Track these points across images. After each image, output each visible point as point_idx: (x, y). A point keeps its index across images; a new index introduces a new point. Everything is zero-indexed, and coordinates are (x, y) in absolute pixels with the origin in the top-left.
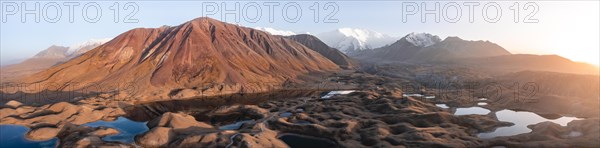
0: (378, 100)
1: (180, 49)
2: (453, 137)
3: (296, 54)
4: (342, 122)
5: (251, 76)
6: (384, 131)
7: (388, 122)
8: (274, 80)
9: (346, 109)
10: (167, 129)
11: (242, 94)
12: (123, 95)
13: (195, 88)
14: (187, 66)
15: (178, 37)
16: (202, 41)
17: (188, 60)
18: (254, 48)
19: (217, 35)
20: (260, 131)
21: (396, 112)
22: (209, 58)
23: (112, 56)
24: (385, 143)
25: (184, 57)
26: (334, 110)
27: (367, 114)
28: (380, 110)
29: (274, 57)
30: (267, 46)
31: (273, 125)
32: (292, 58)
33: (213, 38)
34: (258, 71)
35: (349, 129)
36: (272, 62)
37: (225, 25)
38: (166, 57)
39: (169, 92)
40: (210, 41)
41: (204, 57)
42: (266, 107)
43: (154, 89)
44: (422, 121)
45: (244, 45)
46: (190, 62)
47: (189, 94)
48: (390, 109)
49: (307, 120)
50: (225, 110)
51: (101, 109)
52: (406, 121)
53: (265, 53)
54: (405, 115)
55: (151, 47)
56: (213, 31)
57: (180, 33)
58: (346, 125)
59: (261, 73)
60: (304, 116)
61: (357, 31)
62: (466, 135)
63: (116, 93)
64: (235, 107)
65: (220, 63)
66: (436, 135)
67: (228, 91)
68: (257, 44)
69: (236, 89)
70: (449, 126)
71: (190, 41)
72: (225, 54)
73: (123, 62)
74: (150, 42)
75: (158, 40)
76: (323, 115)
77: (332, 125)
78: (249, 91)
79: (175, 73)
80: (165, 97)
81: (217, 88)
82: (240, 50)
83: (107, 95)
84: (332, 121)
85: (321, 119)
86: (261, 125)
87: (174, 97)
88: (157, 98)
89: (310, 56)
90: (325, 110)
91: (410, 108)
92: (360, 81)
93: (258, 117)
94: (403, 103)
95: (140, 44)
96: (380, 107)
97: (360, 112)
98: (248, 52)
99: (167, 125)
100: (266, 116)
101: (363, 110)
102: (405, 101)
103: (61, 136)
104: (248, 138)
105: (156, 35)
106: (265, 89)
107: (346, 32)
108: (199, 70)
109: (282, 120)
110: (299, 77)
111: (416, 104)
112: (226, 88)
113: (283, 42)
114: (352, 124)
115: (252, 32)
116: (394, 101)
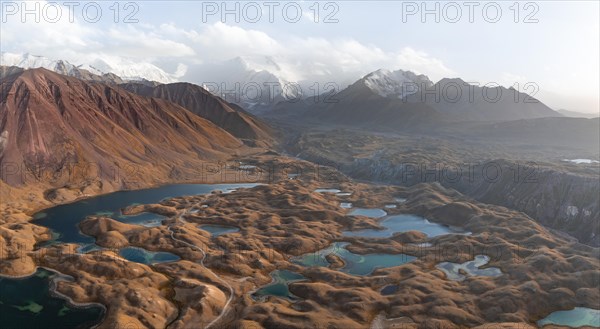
0: (280, 195)
1: (22, 127)
3: (176, 126)
4: (245, 214)
6: (276, 220)
7: (282, 215)
8: (156, 169)
9: (249, 204)
13: (67, 187)
14: (41, 155)
16: (50, 114)
17: (40, 146)
18: (118, 120)
19: (66, 104)
20: (183, 223)
21: (292, 208)
22: (68, 141)
25: (33, 141)
26: (238, 205)
27: (267, 208)
28: (279, 206)
29: (147, 134)
30: (132, 110)
31: (189, 219)
32: (171, 133)
33: (62, 109)
34: (133, 157)
36: (147, 141)
37: (67, 81)
39: (42, 195)
40: (58, 113)
41: (59, 139)
42: (173, 205)
44: (309, 216)
45: (100, 114)
46: (43, 148)
47: (69, 196)
48: (288, 204)
49: (215, 214)
52: (296, 215)
53: (134, 128)
54: (298, 211)
56: (58, 95)
59: (138, 160)
60: (212, 211)
65: (84, 149)
67: (109, 188)
68: (118, 112)
70: (329, 222)
71: (32, 114)
72: (85, 134)
76: (229, 210)
77: (237, 217)
78: (134, 188)
81: (95, 185)
82: (100, 125)
84: (236, 214)
85: (227, 213)
86: (181, 219)
87: (56, 201)
90: (229, 205)
91: (306, 205)
93: (171, 214)
94: (303, 199)
96: (279, 203)
97: (261, 206)
98: (113, 128)
100: (178, 212)
101: (264, 205)
102: (305, 198)
106: (151, 184)
108: (59, 161)
110: (187, 164)
111: (313, 201)
112: (106, 184)
113: (155, 106)
114: (253, 215)
115: (108, 91)
116: (296, 196)
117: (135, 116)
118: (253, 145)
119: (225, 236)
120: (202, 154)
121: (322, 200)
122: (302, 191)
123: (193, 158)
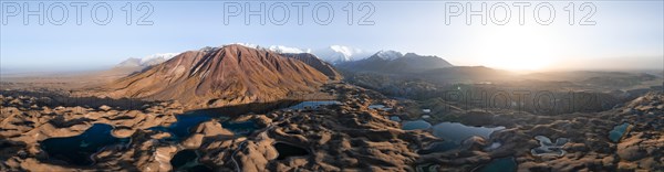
0: (349, 115)
1: (216, 69)
2: (396, 153)
3: (297, 70)
4: (320, 134)
5: (264, 88)
6: (347, 144)
7: (352, 135)
8: (280, 91)
10: (202, 136)
11: (256, 103)
12: (176, 104)
13: (225, 99)
14: (220, 82)
15: (215, 59)
16: (231, 63)
17: (221, 78)
18: (268, 66)
19: (242, 58)
20: (261, 139)
21: (359, 127)
22: (236, 76)
23: (170, 72)
24: (344, 155)
25: (219, 75)
27: (339, 127)
28: (348, 125)
29: (281, 72)
30: (277, 64)
31: (272, 134)
32: (295, 73)
33: (240, 61)
34: (270, 84)
35: (323, 142)
36: (281, 77)
37: (248, 49)
38: (207, 75)
39: (207, 101)
40: (237, 63)
41: (232, 75)
42: (271, 117)
43: (197, 99)
44: (376, 136)
45: (260, 64)
46: (222, 78)
47: (220, 104)
48: (355, 123)
49: (296, 132)
50: (243, 119)
51: (160, 116)
53: (276, 70)
55: (197, 66)
56: (240, 55)
57: (216, 57)
58: (320, 138)
59: (272, 85)
60: (295, 126)
61: (344, 48)
62: (407, 151)
63: (172, 101)
64: (250, 117)
65: (243, 79)
66: (383, 151)
67: (247, 101)
68: (270, 63)
69: (254, 98)
70: (396, 142)
71: (223, 63)
72: (247, 73)
73: (177, 77)
74: (197, 62)
75: (202, 61)
77: (311, 137)
78: (262, 101)
79: (213, 87)
80: (204, 105)
81: (239, 99)
82: (258, 69)
83: (165, 104)
84: (312, 132)
85: (305, 130)
86: (264, 134)
87: (211, 106)
88: (199, 107)
89: (308, 71)
90: (310, 122)
91: (370, 124)
92: (342, 91)
93: (262, 126)
95: (189, 64)
97: (334, 124)
98: (263, 70)
99: (202, 132)
100: (269, 125)
101: (336, 123)
102: (367, 117)
103: (134, 136)
104: (251, 146)
105: (200, 57)
106: (272, 99)
107: (336, 48)
108: (228, 85)
109: (279, 131)
110: (299, 89)
111: (375, 120)
112: (247, 98)
113: (289, 61)
114: (326, 137)
115: (267, 53)
116: (360, 116)
117: (277, 66)
118: (333, 79)
119: (288, 165)
120: (308, 84)
121: (379, 117)
122: (363, 109)
123: (303, 86)
